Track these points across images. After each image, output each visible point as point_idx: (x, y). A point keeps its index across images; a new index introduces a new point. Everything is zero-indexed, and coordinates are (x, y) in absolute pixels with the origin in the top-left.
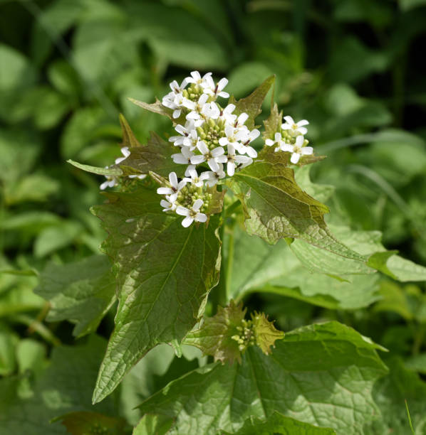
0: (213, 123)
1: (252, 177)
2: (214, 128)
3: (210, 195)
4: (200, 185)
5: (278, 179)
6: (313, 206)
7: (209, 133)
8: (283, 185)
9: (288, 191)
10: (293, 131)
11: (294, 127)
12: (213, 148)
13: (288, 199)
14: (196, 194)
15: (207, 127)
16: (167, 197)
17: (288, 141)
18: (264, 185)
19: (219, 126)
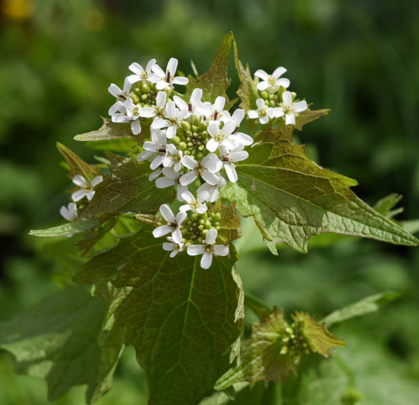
0: (187, 124)
1: (250, 165)
2: (192, 131)
3: (218, 215)
4: (202, 209)
5: (283, 159)
6: (334, 179)
7: (188, 139)
8: (291, 164)
9: (299, 169)
10: (274, 88)
11: (272, 82)
12: (202, 158)
13: (301, 179)
14: (202, 221)
15: (182, 133)
16: (169, 238)
17: (272, 102)
18: (268, 169)
19: (196, 125)
